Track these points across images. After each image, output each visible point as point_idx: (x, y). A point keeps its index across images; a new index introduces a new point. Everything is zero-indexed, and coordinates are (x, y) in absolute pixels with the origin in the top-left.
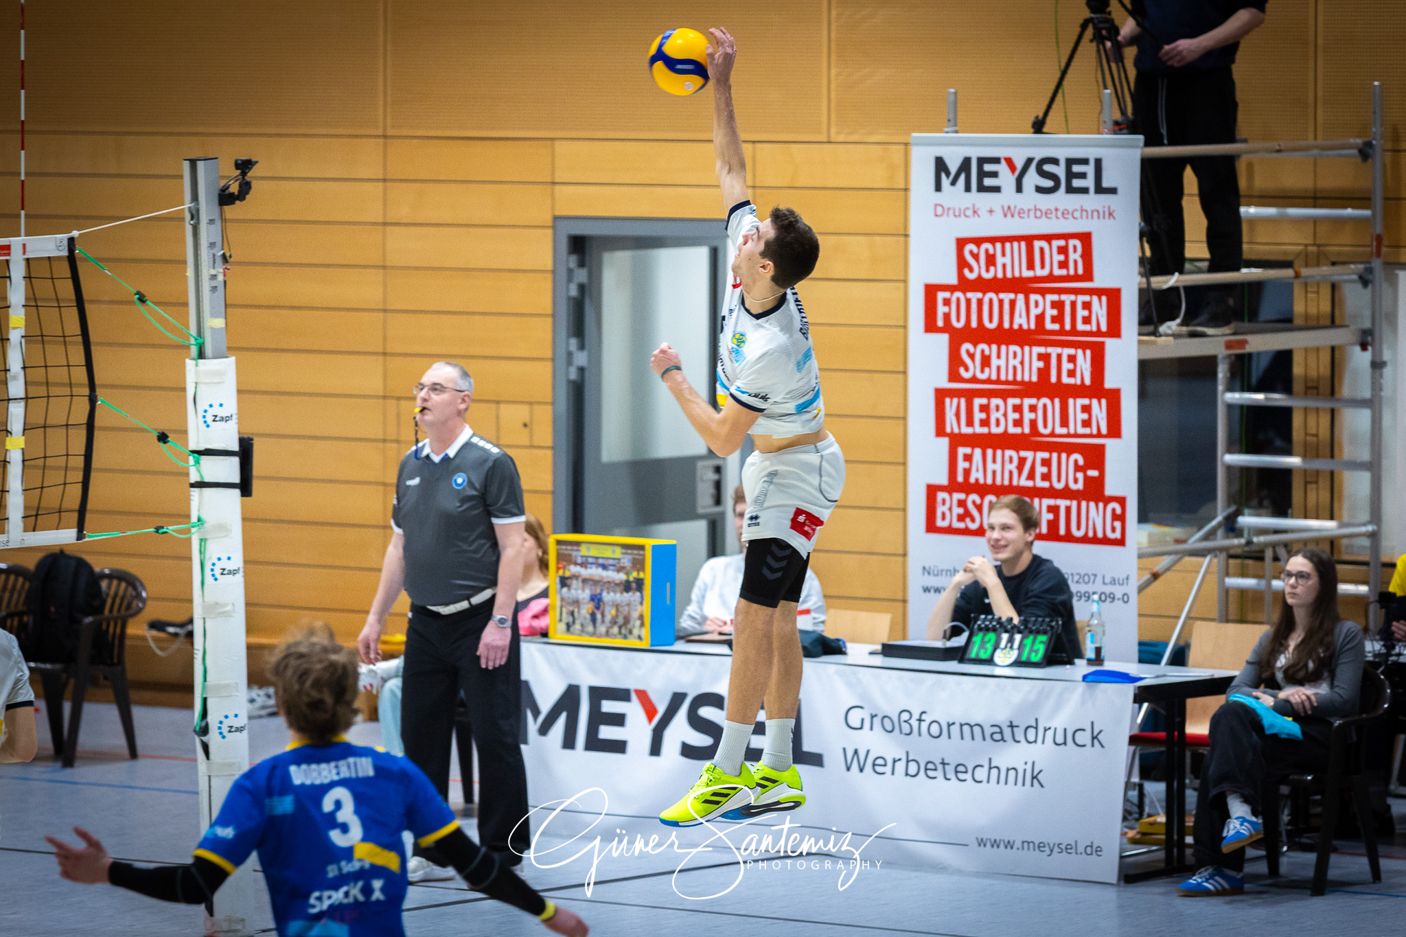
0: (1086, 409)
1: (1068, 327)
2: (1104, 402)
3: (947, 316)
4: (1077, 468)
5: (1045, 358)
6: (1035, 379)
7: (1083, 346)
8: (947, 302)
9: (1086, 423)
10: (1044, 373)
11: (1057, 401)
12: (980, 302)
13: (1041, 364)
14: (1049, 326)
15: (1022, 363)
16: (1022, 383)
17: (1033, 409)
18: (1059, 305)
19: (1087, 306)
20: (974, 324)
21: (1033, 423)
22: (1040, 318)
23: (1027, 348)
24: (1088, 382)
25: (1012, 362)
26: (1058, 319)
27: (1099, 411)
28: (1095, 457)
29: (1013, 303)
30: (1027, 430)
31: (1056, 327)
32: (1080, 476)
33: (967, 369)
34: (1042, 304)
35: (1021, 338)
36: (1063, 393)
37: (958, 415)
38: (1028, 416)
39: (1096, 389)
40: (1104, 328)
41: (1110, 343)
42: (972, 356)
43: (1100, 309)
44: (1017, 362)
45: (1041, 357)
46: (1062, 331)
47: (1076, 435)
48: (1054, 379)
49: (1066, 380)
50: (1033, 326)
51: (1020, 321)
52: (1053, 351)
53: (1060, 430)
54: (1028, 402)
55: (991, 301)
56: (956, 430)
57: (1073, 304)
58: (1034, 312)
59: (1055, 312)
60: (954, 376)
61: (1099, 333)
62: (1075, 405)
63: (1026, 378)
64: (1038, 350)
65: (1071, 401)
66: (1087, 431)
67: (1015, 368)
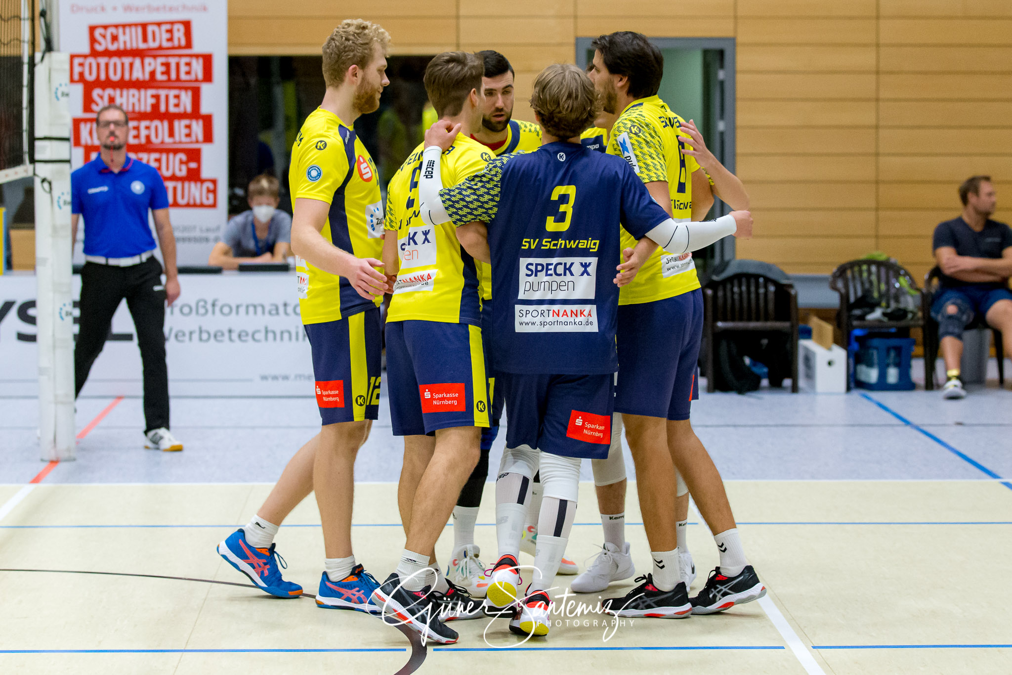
0: (188, 127)
1: (173, 76)
2: (201, 122)
3: (81, 75)
4: (181, 162)
5: (157, 97)
6: (149, 109)
7: (186, 89)
8: (81, 65)
9: (188, 135)
10: (156, 106)
11: (166, 124)
12: (107, 65)
13: (153, 101)
14: (159, 77)
15: (139, 100)
16: (140, 113)
17: (147, 128)
18: (167, 65)
19: (188, 64)
20: (103, 77)
21: (148, 138)
22: (153, 74)
23: (143, 92)
24: (189, 109)
25: (131, 100)
26: (167, 72)
27: (197, 128)
28: (194, 155)
29: (131, 65)
30: (143, 140)
31: (164, 78)
32: (184, 168)
33: (97, 105)
34: (154, 65)
35: (139, 85)
36: (170, 118)
37: (91, 133)
38: (143, 133)
39: (195, 113)
40: (200, 76)
41: (205, 88)
42: (101, 97)
43: (198, 67)
44: (135, 100)
45: (153, 96)
46: (169, 80)
47: (180, 142)
48: (163, 108)
49: (172, 109)
50: (147, 77)
51: (138, 74)
52: (163, 93)
53: (168, 140)
54: (143, 124)
55: (115, 65)
56: (89, 142)
57: (178, 65)
58: (148, 69)
59: (163, 69)
60: (87, 108)
61: (197, 80)
62: (180, 126)
63: (143, 109)
64: (151, 92)
65: (176, 123)
66: (188, 140)
67: (134, 105)
